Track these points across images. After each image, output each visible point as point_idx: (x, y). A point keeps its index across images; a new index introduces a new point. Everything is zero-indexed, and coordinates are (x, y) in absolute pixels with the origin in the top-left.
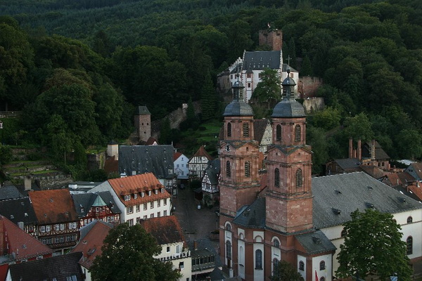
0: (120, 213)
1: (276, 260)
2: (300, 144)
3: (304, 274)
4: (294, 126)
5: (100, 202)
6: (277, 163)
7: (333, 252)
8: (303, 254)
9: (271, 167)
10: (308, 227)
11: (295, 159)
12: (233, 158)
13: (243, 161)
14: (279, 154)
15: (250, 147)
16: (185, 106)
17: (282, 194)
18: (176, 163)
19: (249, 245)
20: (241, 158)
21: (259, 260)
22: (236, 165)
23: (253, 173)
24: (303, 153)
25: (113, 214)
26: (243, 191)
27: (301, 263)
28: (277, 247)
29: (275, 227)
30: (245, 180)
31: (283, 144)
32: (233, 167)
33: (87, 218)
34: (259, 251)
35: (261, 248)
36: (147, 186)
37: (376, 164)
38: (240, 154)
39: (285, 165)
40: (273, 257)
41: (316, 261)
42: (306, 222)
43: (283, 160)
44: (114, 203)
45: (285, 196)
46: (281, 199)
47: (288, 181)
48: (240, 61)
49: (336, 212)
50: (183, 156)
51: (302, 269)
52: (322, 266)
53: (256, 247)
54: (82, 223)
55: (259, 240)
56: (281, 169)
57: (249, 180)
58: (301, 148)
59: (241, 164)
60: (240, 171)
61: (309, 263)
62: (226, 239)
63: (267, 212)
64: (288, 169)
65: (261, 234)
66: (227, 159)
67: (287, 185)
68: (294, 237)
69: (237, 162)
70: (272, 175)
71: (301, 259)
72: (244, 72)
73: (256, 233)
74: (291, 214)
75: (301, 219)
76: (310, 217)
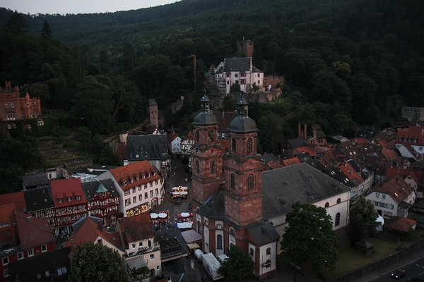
0: (118, 195)
1: (231, 244)
2: (251, 155)
3: (254, 259)
4: (246, 140)
5: (102, 189)
6: (233, 169)
7: (278, 240)
8: (253, 244)
9: (229, 172)
10: (258, 220)
11: (247, 167)
12: (201, 159)
13: (209, 161)
14: (234, 163)
15: (214, 150)
16: (182, 98)
17: (236, 195)
18: (173, 143)
19: (212, 232)
20: (206, 159)
21: (220, 243)
22: (203, 164)
23: (218, 170)
24: (254, 161)
25: (113, 197)
26: (209, 185)
27: (252, 249)
28: (233, 234)
29: (231, 220)
30: (211, 176)
31: (237, 154)
32: (201, 166)
33: (93, 201)
34: (219, 236)
35: (221, 233)
36: (142, 171)
37: (316, 143)
38: (206, 156)
39: (238, 173)
40: (230, 242)
41: (263, 249)
42: (257, 216)
43: (237, 168)
44: (115, 188)
45: (239, 197)
46: (236, 199)
47: (241, 185)
48: (222, 65)
49: (282, 203)
50: (178, 137)
51: (252, 254)
52: (268, 252)
53: (217, 233)
54: (89, 205)
55: (219, 227)
56: (236, 175)
57: (215, 175)
58: (252, 158)
59: (207, 164)
60: (206, 169)
61: (258, 251)
62: (198, 220)
63: (226, 206)
64: (241, 176)
65: (221, 223)
66: (197, 159)
67: (240, 189)
68: (246, 230)
69: (204, 162)
70: (228, 178)
71: (251, 246)
72: (224, 73)
73: (217, 222)
74: (244, 212)
75: (252, 214)
76: (260, 212)
